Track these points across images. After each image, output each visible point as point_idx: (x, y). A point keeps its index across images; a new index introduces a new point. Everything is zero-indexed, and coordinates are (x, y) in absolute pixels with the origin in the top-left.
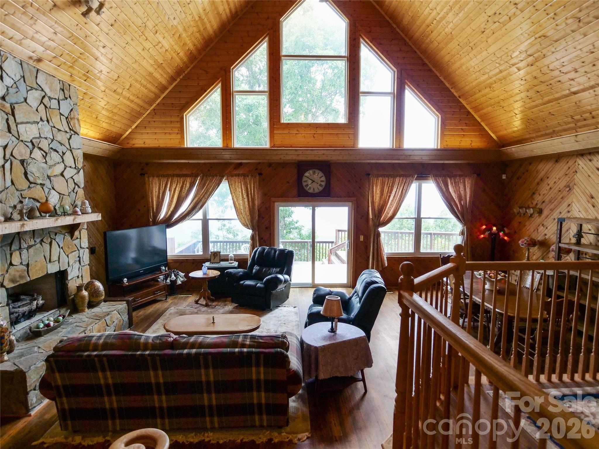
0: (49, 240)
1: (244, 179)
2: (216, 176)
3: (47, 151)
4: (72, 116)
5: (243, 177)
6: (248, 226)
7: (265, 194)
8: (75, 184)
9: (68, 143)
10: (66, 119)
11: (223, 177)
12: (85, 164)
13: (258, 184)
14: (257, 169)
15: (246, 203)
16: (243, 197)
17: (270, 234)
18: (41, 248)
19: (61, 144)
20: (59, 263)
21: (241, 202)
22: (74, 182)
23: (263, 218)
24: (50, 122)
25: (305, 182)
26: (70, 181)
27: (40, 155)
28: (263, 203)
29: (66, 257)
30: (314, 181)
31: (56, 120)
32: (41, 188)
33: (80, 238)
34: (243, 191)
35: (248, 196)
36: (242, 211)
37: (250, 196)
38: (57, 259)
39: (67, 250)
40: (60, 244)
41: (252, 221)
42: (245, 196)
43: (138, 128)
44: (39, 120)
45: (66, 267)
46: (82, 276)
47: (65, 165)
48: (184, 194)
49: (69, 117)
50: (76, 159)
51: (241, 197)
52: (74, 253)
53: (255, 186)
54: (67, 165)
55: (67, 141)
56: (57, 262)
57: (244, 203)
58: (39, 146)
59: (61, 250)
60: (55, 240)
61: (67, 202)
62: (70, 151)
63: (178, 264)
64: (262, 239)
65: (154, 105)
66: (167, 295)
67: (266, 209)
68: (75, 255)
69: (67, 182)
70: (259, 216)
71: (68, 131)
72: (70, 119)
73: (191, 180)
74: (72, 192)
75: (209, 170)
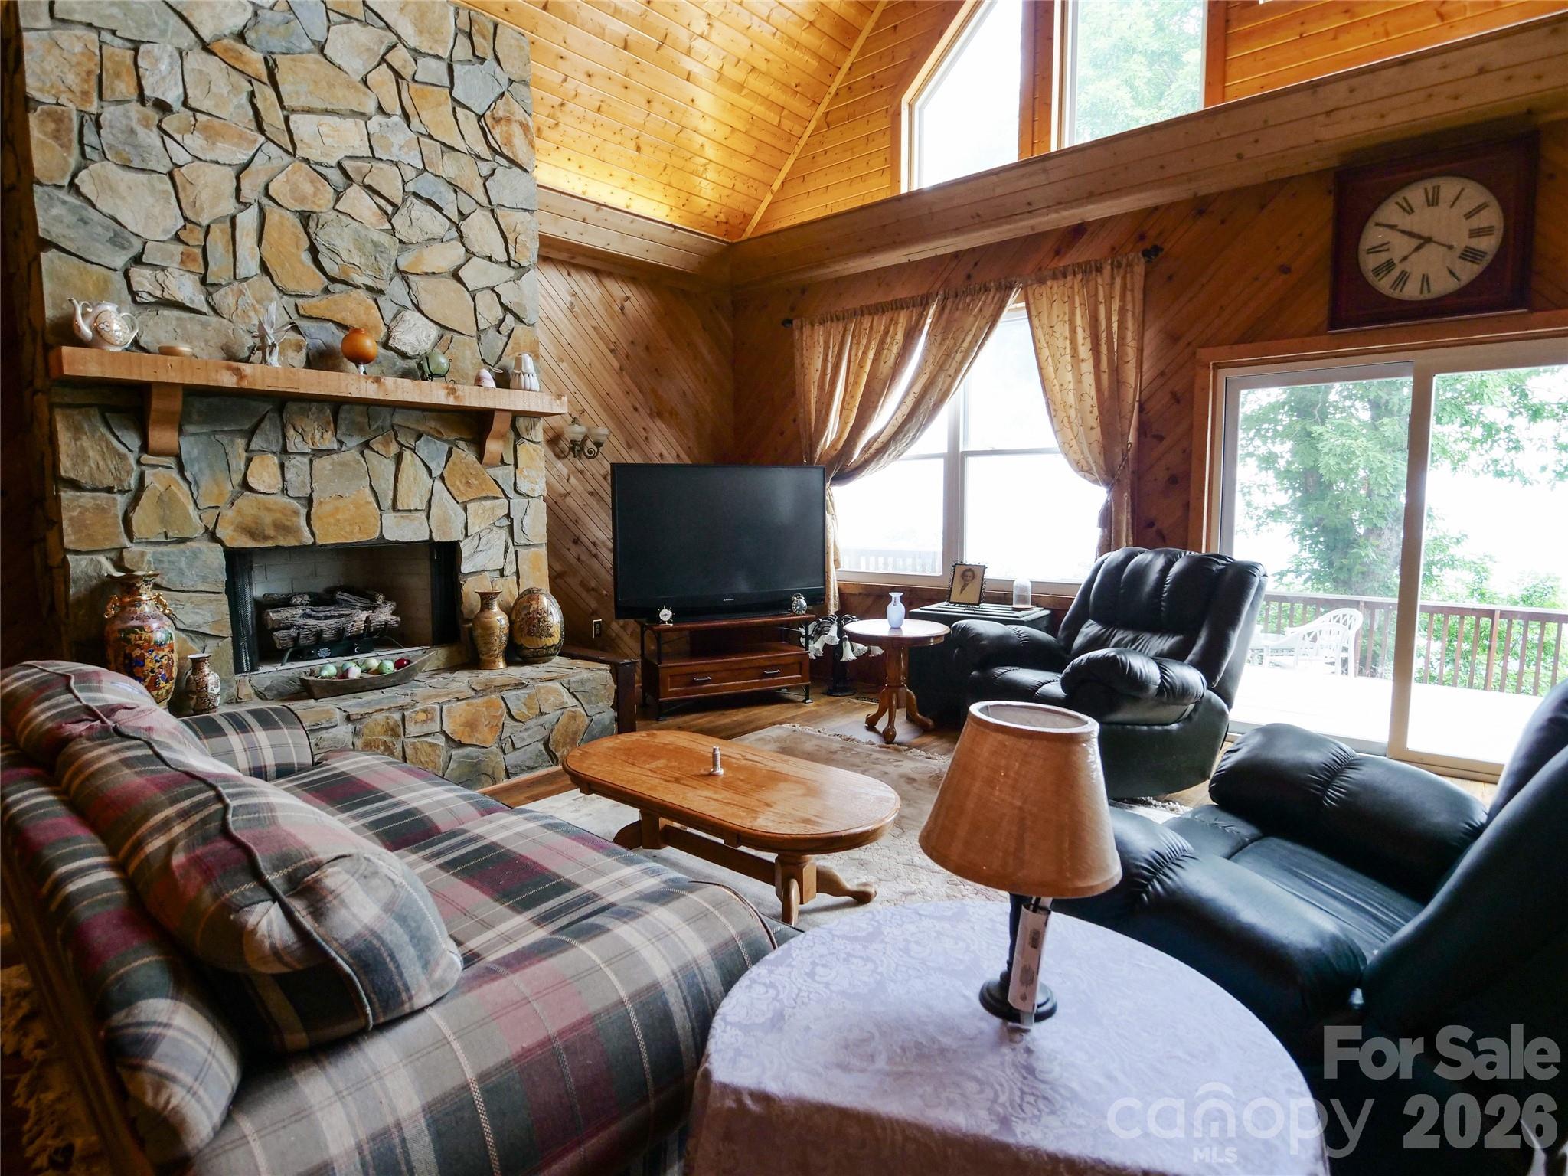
0: (394, 448)
1: (1085, 283)
2: (987, 290)
3: (398, 201)
4: (501, 113)
5: (1079, 277)
6: (1090, 471)
7: (1172, 338)
8: (506, 309)
9: (482, 189)
10: (479, 121)
11: (1010, 288)
12: (629, 294)
13: (1139, 295)
14: (1142, 237)
15: (1089, 380)
16: (1075, 353)
17: (1187, 506)
18: (359, 463)
19: (456, 189)
20: (428, 518)
21: (1069, 376)
22: (501, 304)
23: (1161, 438)
24: (415, 121)
25: (1374, 250)
26: (485, 300)
27: (370, 208)
28: (1162, 374)
29: (459, 509)
30: (1428, 240)
31: (436, 116)
32: (372, 303)
33: (516, 465)
34: (1079, 331)
35: (1095, 350)
36: (1072, 413)
37: (1104, 349)
38: (424, 506)
39: (462, 488)
40: (432, 466)
41: (1107, 451)
42: (1084, 351)
43: (786, 185)
44: (371, 107)
45: (455, 535)
46: (517, 573)
47: (467, 250)
48: (885, 369)
49: (489, 113)
50: (511, 237)
51: (1068, 358)
52: (489, 503)
53: (1129, 307)
54: (475, 249)
55: (480, 181)
56: (423, 515)
57: (1079, 380)
58: (367, 181)
59: (438, 484)
60: (413, 450)
61: (468, 353)
62: (489, 214)
63: (869, 601)
64: (1151, 525)
65: (827, 100)
66: (807, 687)
67: (1176, 398)
68: (493, 509)
69: (474, 299)
70: (1143, 430)
71: (486, 153)
72: (489, 121)
73: (911, 318)
74: (492, 332)
75: (969, 277)
